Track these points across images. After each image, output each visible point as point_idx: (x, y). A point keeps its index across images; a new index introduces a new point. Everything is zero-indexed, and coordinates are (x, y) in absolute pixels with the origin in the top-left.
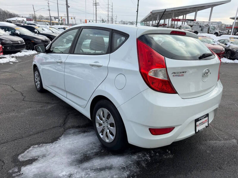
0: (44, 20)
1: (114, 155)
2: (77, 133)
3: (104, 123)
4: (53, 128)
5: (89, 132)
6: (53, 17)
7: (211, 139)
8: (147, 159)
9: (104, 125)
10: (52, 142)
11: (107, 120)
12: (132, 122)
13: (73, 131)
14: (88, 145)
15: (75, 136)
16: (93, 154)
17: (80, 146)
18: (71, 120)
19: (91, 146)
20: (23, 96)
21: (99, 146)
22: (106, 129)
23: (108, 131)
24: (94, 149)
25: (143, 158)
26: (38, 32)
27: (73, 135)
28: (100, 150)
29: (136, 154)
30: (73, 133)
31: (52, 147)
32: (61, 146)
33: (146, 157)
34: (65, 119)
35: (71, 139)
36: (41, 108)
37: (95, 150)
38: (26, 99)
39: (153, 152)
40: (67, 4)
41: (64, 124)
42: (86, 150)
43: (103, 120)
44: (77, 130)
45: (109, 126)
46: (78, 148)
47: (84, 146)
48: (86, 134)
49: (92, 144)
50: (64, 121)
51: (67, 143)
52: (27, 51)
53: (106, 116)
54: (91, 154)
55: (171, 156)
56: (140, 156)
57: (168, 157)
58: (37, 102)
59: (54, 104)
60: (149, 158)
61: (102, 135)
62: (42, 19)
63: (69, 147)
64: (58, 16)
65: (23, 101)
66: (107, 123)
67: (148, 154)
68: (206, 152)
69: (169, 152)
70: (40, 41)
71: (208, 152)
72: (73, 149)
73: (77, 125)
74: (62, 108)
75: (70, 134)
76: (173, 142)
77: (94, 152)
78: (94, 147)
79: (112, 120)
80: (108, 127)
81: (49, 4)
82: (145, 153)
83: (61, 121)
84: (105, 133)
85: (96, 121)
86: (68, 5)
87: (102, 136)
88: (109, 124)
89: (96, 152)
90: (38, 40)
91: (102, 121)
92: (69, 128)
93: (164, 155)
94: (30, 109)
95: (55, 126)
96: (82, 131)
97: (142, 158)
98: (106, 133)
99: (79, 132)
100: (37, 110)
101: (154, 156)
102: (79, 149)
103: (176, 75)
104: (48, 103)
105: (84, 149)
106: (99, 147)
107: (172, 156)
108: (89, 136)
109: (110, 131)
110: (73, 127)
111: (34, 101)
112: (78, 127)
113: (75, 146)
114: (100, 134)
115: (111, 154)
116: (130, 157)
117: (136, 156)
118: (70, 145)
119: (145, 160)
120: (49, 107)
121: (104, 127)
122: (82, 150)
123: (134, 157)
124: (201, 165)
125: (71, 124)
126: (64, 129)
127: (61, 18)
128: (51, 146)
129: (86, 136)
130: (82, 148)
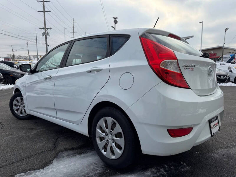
0: (22, 60)
1: (122, 174)
2: (72, 155)
3: (107, 135)
4: (42, 152)
5: (86, 153)
6: (32, 57)
7: (221, 148)
8: (162, 174)
9: (107, 138)
10: (43, 167)
11: (112, 131)
12: (146, 124)
13: (66, 153)
14: (88, 166)
15: (70, 159)
16: (96, 175)
17: (79, 169)
18: (62, 143)
19: (92, 167)
20: (2, 124)
21: (102, 166)
22: (110, 142)
23: (114, 144)
24: (96, 170)
25: (158, 173)
26: (17, 67)
27: (68, 157)
28: (104, 170)
29: (149, 170)
30: (67, 156)
31: (44, 173)
32: (55, 170)
33: (161, 172)
34: (55, 143)
35: (66, 162)
36: (24, 134)
37: (98, 171)
38: (5, 127)
39: (167, 165)
40: (46, 43)
41: (54, 148)
42: (87, 172)
43: (106, 133)
44: (71, 152)
45: (115, 138)
46: (76, 171)
47: (83, 168)
48: (83, 155)
49: (92, 165)
50: (54, 145)
51: (62, 166)
52: (5, 85)
53: (110, 125)
54: (94, 175)
55: (188, 168)
56: (153, 171)
57: (185, 170)
58: (18, 129)
59: (39, 129)
60: (164, 172)
61: (105, 151)
62: (20, 59)
63: (65, 170)
64: (37, 55)
65: (2, 129)
66: (111, 134)
67: (161, 169)
68: (223, 160)
69: (185, 164)
70: (20, 75)
71: (225, 159)
72: (71, 172)
73: (71, 147)
74: (49, 132)
75: (63, 157)
76: (193, 146)
77: (97, 173)
78: (96, 168)
79: (118, 129)
80: (113, 139)
81: (28, 44)
82: (159, 168)
83: (50, 145)
84: (109, 148)
85: (97, 136)
86: (48, 44)
87: (105, 153)
88: (114, 135)
89: (100, 173)
90: (17, 74)
91: (104, 134)
92: (61, 151)
93: (180, 168)
94: (11, 136)
95: (43, 150)
96: (77, 153)
97: (156, 173)
98: (111, 147)
99: (74, 154)
100: (20, 136)
101: (169, 170)
102: (78, 172)
103: (187, 69)
104: (33, 129)
105: (84, 172)
106: (103, 168)
107: (190, 168)
108: (87, 157)
109: (116, 144)
110: (66, 150)
111: (15, 128)
112: (72, 149)
113: (71, 169)
114: (103, 151)
115: (119, 173)
116: (142, 174)
117: (149, 172)
118: (66, 168)
119: (161, 175)
120: (35, 132)
121: (108, 140)
122: (82, 173)
123: (147, 173)
124: (225, 174)
125: (63, 147)
126: (56, 152)
127: (41, 57)
128: (42, 172)
129: (83, 158)
130: (82, 170)
